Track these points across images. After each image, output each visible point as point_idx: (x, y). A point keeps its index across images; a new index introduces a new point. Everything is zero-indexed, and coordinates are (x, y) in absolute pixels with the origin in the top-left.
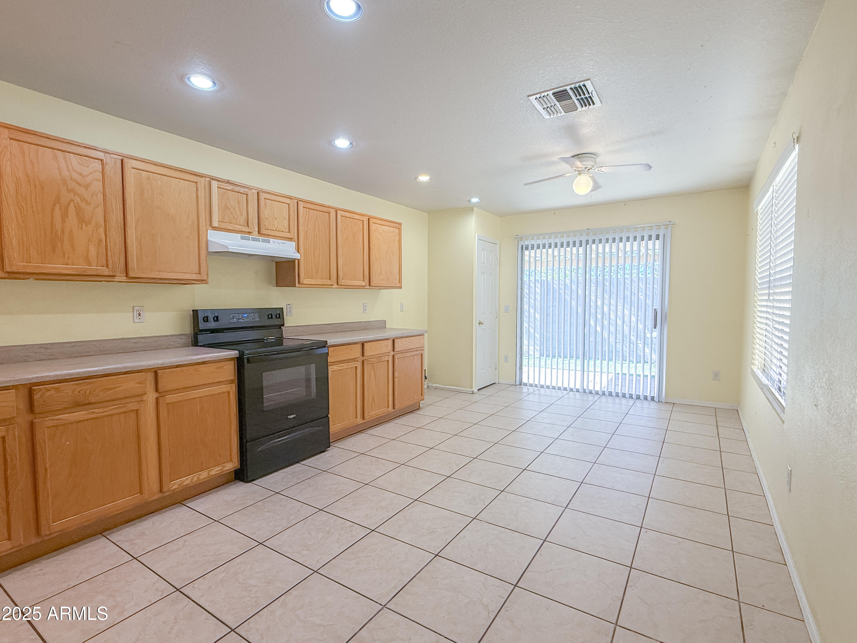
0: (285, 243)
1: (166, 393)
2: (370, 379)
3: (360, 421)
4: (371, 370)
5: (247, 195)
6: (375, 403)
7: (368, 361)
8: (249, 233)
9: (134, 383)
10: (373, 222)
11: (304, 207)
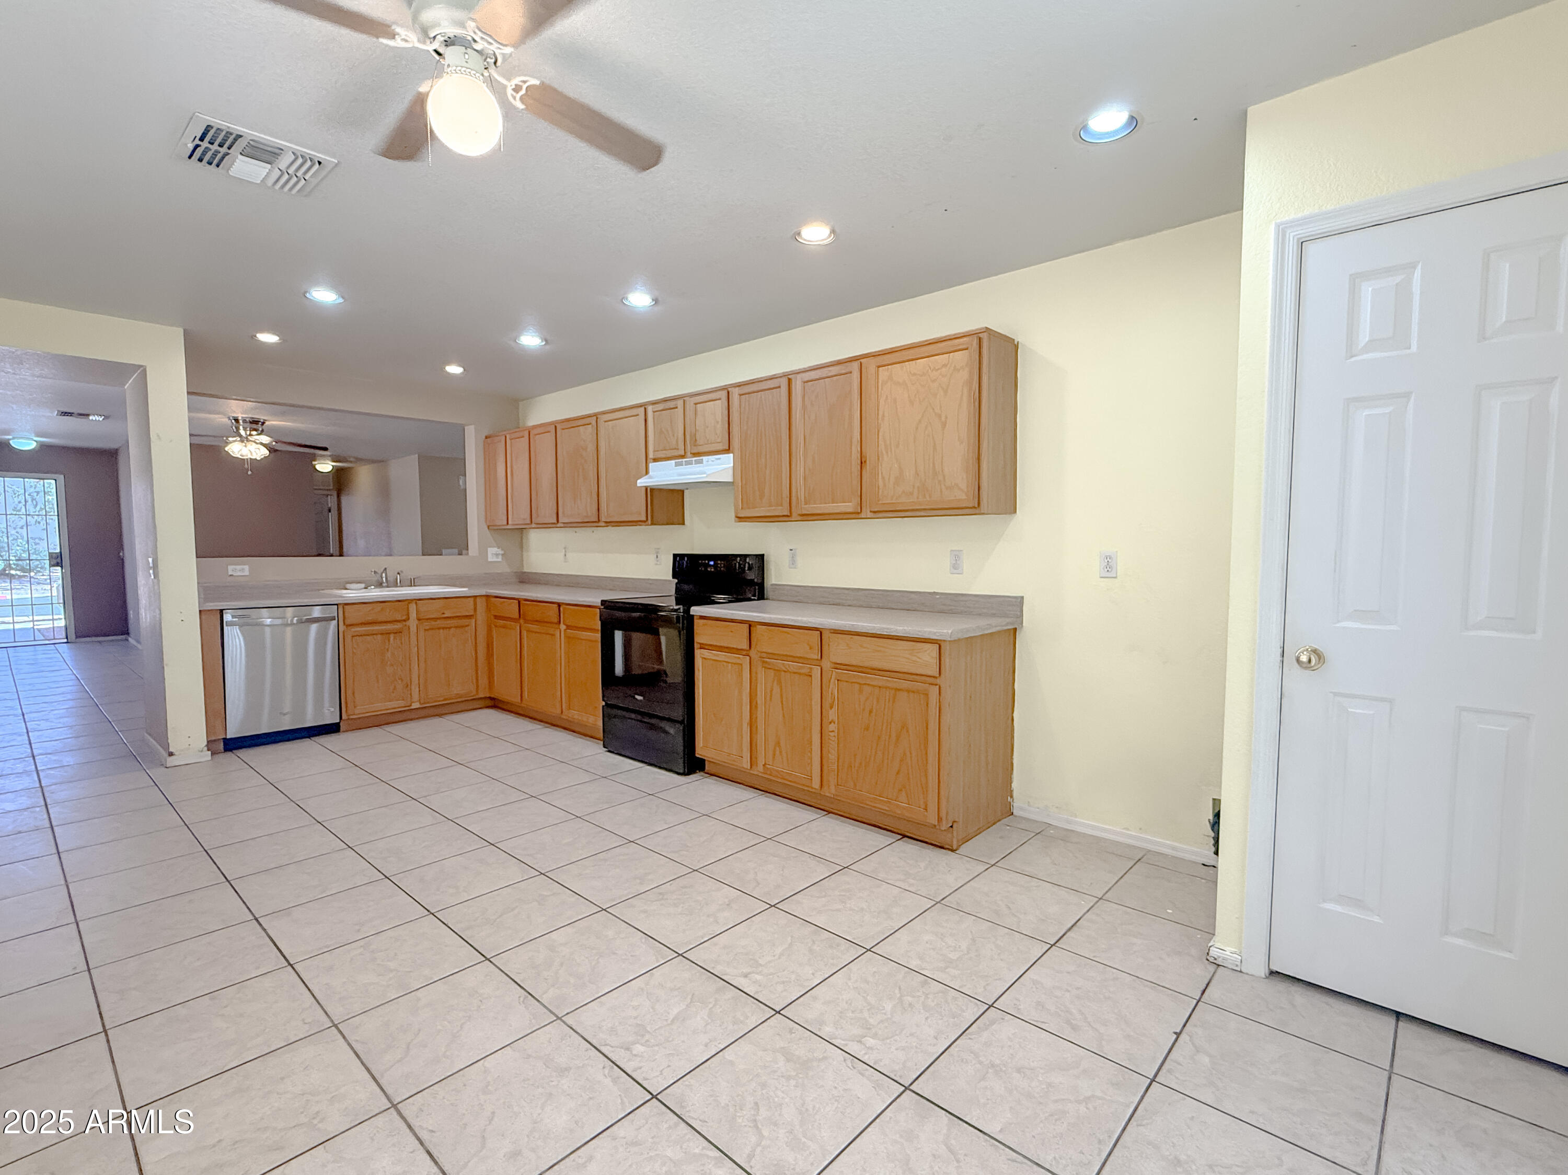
0: (719, 459)
1: (568, 627)
2: (771, 699)
3: (749, 768)
4: (773, 682)
5: (677, 408)
6: (781, 752)
7: (766, 662)
8: (683, 457)
9: (552, 612)
10: (878, 364)
11: (740, 395)
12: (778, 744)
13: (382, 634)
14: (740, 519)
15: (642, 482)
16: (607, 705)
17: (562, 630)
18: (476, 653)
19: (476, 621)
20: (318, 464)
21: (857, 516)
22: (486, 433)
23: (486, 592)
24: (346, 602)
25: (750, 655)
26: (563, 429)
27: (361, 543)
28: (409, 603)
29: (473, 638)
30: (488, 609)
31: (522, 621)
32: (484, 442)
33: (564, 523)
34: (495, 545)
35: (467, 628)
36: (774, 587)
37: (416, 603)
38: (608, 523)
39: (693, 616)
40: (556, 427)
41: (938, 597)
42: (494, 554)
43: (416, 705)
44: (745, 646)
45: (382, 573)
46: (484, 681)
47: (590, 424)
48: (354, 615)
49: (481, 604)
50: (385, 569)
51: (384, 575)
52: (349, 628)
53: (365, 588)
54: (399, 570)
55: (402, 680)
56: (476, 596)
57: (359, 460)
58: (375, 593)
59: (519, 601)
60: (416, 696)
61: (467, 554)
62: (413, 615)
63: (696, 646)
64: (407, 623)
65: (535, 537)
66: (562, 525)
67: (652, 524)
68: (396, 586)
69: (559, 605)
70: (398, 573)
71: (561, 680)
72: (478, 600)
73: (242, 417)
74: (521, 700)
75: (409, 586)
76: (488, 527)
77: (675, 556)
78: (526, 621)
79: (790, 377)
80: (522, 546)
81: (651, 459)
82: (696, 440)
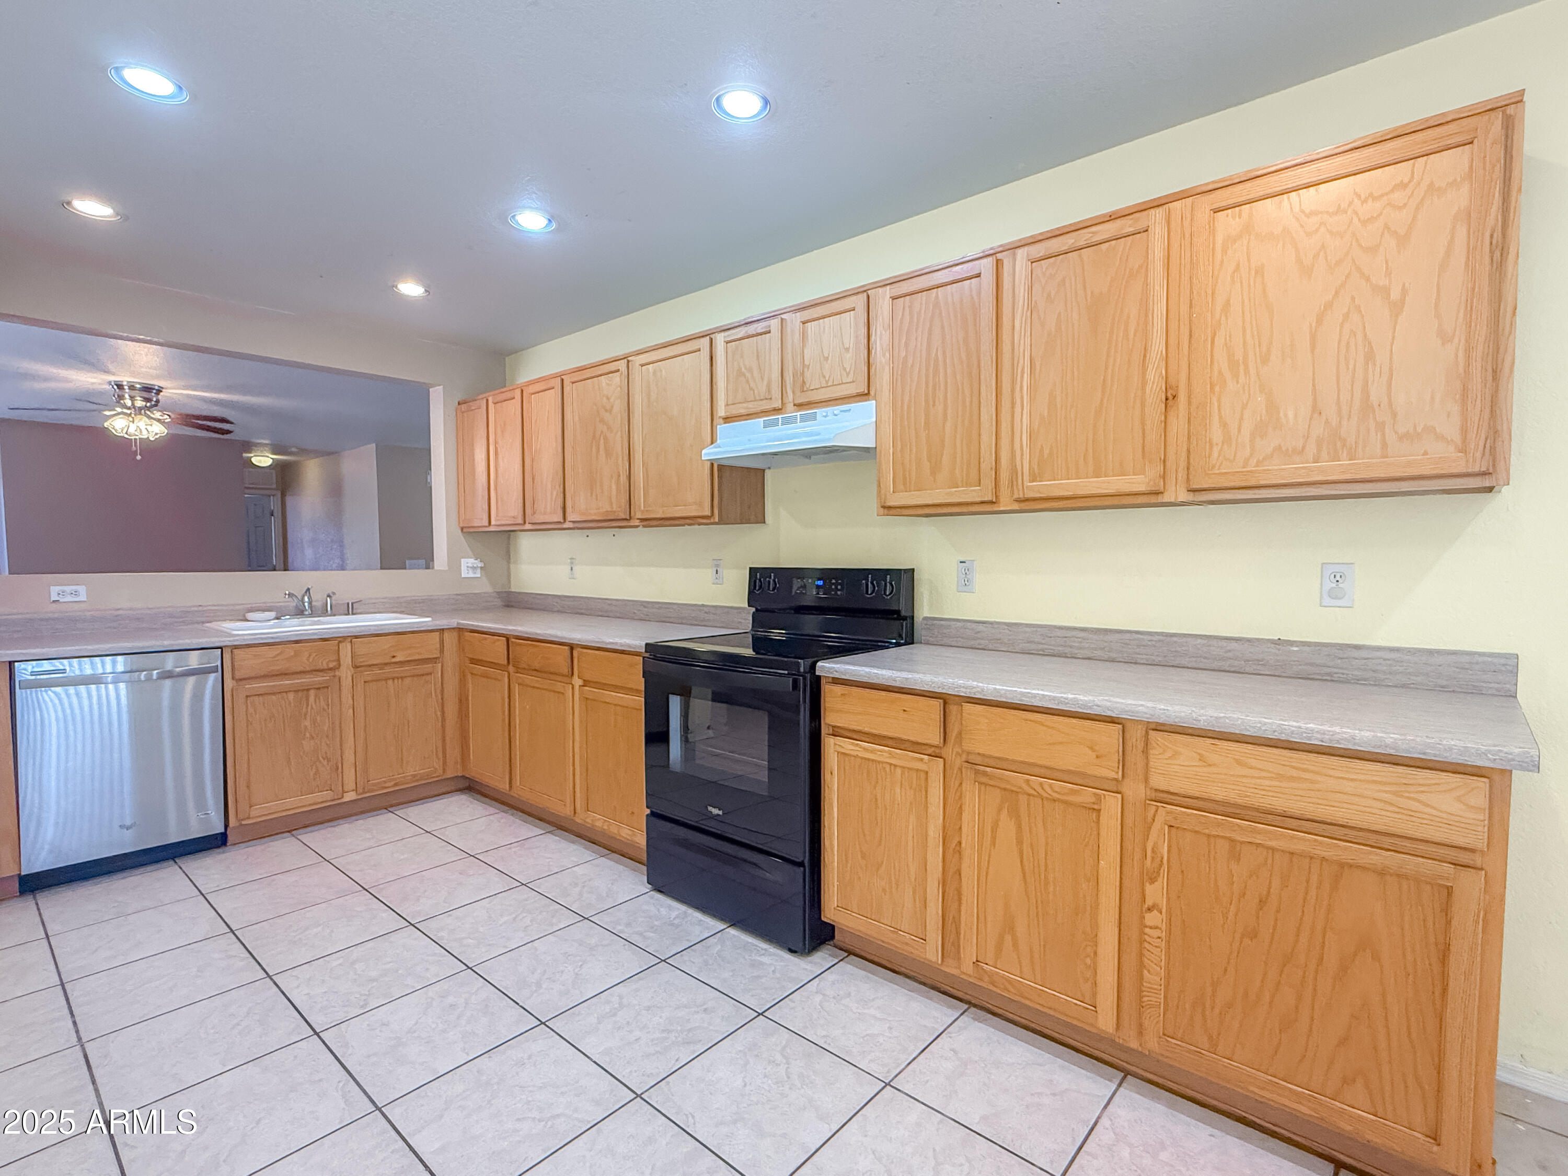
1: (586, 683)
2: (993, 843)
3: (940, 962)
4: (1000, 810)
5: (769, 332)
6: (1015, 945)
7: (985, 774)
8: (777, 411)
9: (560, 658)
10: (1216, 206)
11: (894, 298)
12: (1009, 926)
13: (296, 691)
14: (888, 509)
15: (709, 453)
16: (653, 814)
17: (577, 688)
18: (443, 712)
19: (442, 666)
20: (255, 456)
21: (1153, 499)
22: (459, 397)
23: (458, 623)
24: (236, 643)
25: (944, 755)
26: (573, 383)
27: (309, 553)
28: (340, 642)
29: (439, 691)
30: (461, 648)
31: (511, 669)
32: (456, 409)
33: (574, 522)
34: (470, 553)
35: (428, 678)
36: (930, 622)
37: (351, 642)
38: (648, 522)
39: (819, 677)
40: (562, 380)
41: (1295, 649)
42: (469, 567)
43: (350, 796)
44: (934, 738)
45: (303, 596)
46: (454, 753)
47: (618, 371)
48: (248, 663)
49: (450, 640)
50: (308, 589)
51: (306, 599)
52: (240, 683)
53: (277, 618)
54: (330, 592)
55: (329, 760)
56: (443, 630)
57: (303, 451)
58: (293, 627)
59: (508, 639)
60: (350, 783)
61: (433, 568)
62: (346, 660)
63: (824, 730)
64: (337, 673)
65: (527, 544)
66: (571, 525)
67: (721, 522)
68: (324, 613)
69: (572, 647)
70: (329, 596)
71: (574, 760)
72: (446, 635)
73: (128, 382)
74: (511, 787)
75: (346, 615)
76: (462, 529)
77: (753, 571)
78: (518, 670)
79: (999, 256)
80: (508, 555)
81: (720, 417)
82: (804, 382)
